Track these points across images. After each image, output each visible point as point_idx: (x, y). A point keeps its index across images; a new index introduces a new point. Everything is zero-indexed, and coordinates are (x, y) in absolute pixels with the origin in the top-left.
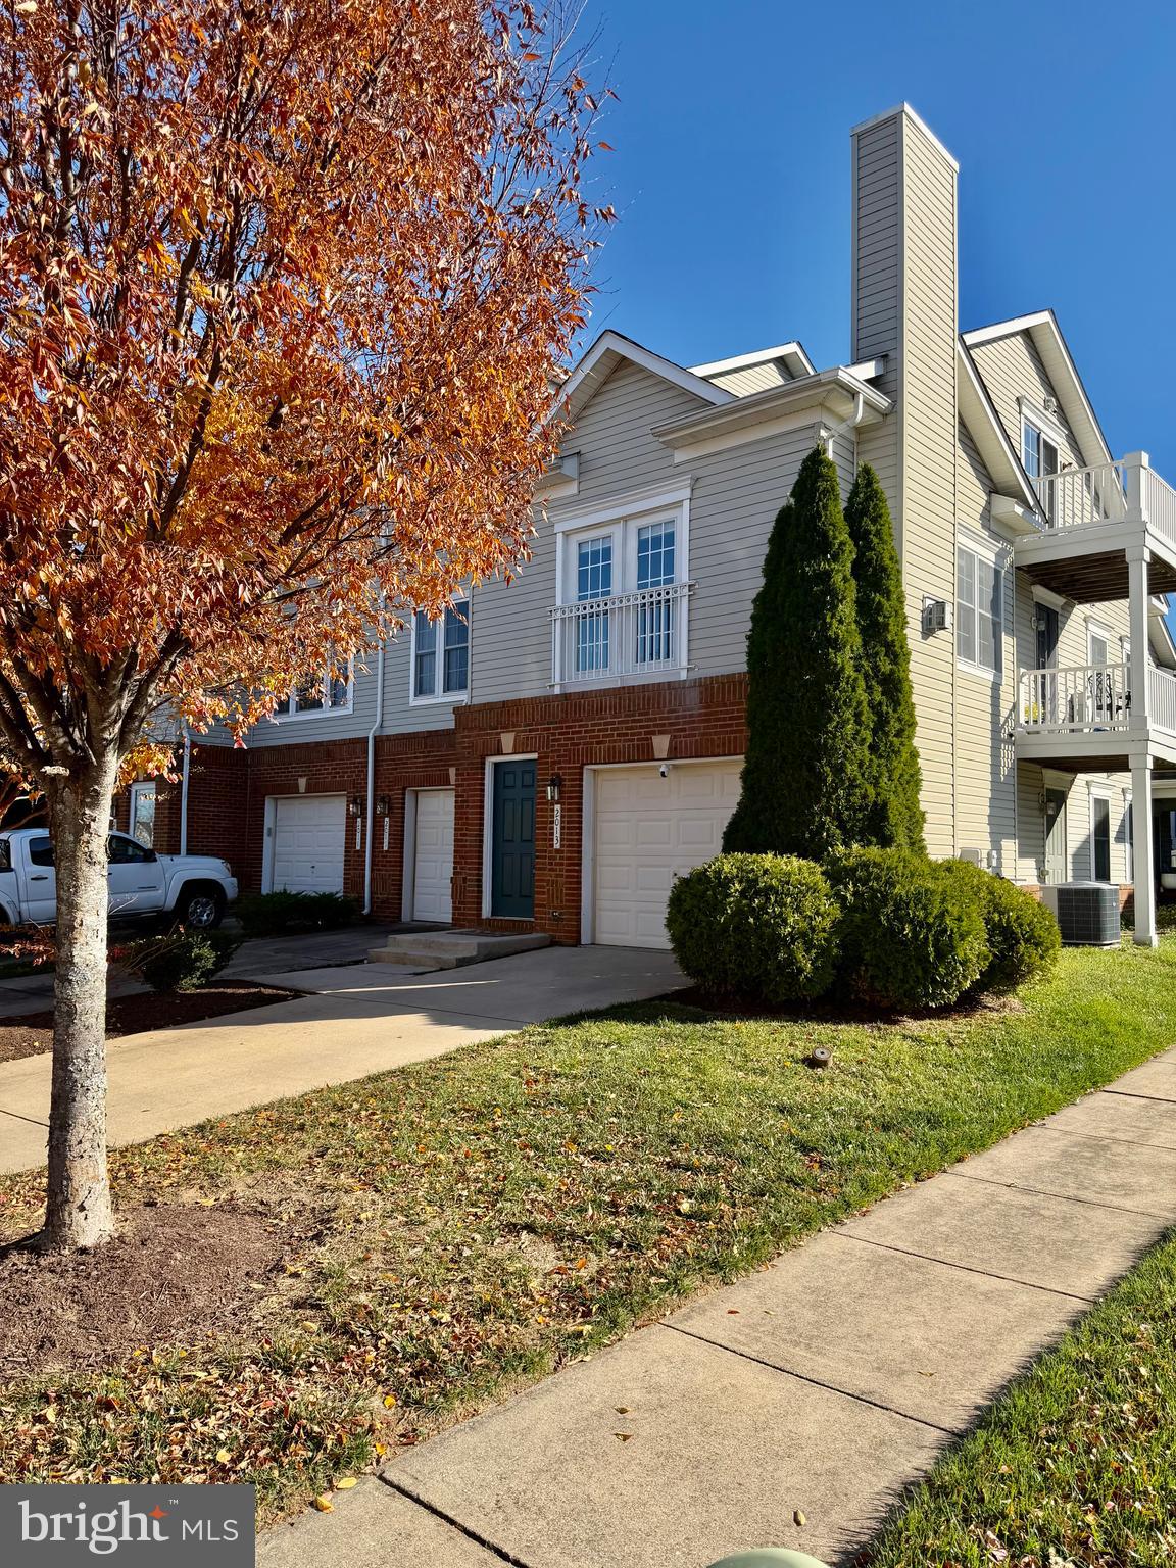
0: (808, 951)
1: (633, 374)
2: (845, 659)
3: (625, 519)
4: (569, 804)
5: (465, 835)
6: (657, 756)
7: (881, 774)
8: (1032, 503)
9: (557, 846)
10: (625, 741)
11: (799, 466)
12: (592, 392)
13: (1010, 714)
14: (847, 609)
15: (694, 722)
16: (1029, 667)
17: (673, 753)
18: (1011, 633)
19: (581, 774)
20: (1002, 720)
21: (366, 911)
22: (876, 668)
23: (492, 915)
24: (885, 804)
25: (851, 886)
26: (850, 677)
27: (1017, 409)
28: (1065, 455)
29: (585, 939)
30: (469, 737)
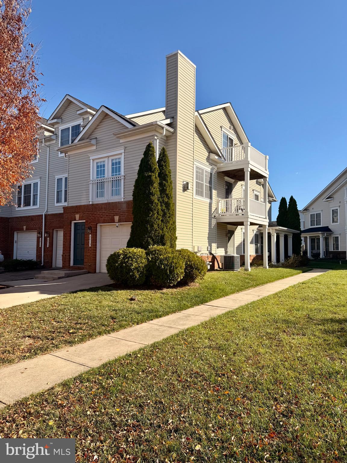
0: (138, 272)
1: (108, 118)
2: (155, 199)
3: (108, 157)
4: (93, 234)
5: (66, 243)
6: (115, 222)
7: (164, 227)
8: (221, 155)
9: (90, 246)
10: (108, 217)
11: (145, 147)
12: (99, 122)
13: (215, 211)
14: (156, 185)
15: (125, 212)
16: (223, 198)
17: (120, 221)
18: (215, 189)
19: (97, 226)
20: (212, 212)
21: (42, 265)
22: (163, 200)
23: (73, 265)
24: (164, 235)
25: (151, 256)
26: (156, 202)
27: (221, 129)
28: (236, 141)
29: (97, 271)
30: (67, 215)
